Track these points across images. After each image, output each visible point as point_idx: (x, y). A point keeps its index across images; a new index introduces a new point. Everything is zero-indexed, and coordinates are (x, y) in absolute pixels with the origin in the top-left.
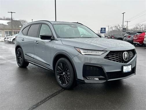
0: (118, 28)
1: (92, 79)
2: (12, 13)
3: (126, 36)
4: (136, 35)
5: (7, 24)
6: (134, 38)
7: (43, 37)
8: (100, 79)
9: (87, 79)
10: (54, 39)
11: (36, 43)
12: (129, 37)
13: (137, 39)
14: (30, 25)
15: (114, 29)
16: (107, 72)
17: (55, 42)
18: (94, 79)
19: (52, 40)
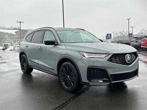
0: (123, 33)
1: (96, 81)
2: (20, 22)
3: (133, 41)
4: (143, 40)
5: (15, 34)
6: (142, 42)
7: (47, 43)
8: (104, 81)
9: (92, 82)
10: (58, 44)
11: (40, 49)
12: (137, 42)
13: (144, 44)
14: (34, 32)
15: (119, 35)
16: (111, 75)
17: (59, 47)
18: (98, 81)
19: (56, 45)
